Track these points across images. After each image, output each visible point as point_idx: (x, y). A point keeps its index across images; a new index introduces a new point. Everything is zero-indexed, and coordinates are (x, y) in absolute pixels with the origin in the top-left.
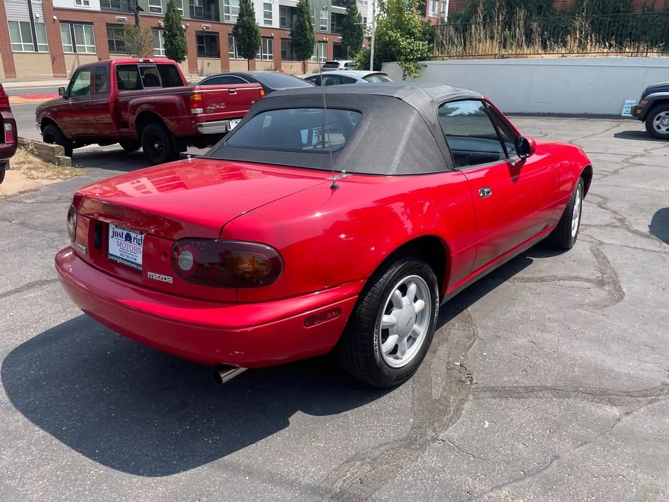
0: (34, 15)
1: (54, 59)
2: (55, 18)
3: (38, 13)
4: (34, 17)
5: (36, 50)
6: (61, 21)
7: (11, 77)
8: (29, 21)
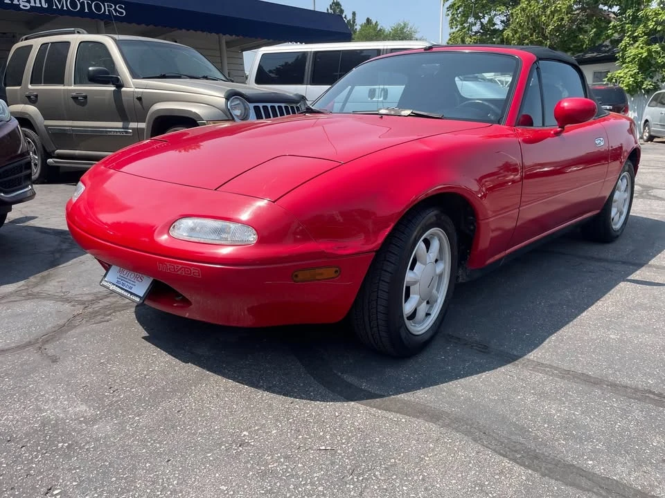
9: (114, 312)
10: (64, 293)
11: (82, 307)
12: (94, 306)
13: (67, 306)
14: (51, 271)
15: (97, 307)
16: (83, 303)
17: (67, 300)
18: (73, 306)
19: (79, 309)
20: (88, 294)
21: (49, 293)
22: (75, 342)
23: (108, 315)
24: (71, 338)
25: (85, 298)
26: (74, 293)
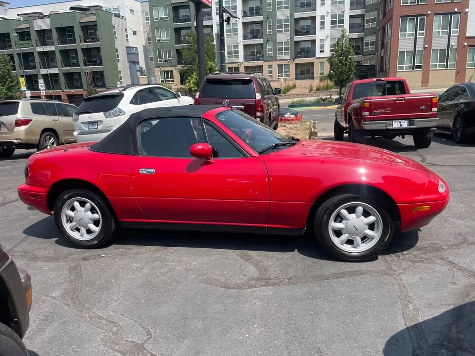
0: (450, 43)
1: (457, 73)
2: (466, 44)
3: (454, 43)
4: (450, 45)
5: (447, 67)
6: (469, 46)
7: (425, 86)
8: (447, 48)
9: (426, 247)
10: (452, 270)
11: (442, 256)
12: (436, 255)
13: (451, 259)
14: (460, 302)
15: (434, 254)
16: (442, 258)
17: (451, 263)
18: (448, 258)
19: (445, 254)
20: (437, 264)
21: (462, 274)
22: (450, 238)
23: (431, 246)
24: (452, 240)
25: (439, 261)
26: (445, 268)
